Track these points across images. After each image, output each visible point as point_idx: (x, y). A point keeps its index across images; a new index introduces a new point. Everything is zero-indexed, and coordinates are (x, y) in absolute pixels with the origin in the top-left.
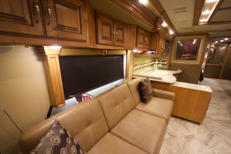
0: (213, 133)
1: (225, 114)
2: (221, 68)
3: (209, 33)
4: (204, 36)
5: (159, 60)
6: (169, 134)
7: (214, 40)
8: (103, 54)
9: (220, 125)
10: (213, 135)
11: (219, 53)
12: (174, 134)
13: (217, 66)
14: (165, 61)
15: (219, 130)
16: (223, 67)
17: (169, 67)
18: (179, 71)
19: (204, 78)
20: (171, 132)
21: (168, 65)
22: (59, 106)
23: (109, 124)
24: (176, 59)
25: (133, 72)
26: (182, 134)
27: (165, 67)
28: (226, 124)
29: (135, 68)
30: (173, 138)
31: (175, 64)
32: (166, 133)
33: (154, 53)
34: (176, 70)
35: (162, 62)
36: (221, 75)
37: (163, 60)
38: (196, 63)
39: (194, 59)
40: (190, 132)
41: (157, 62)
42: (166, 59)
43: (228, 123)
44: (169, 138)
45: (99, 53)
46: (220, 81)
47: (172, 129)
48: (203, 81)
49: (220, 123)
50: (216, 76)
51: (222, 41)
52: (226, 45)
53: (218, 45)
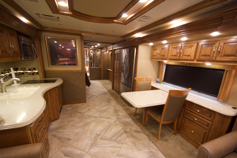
1: (115, 122)
2: (101, 70)
4: (78, 37)
5: (23, 67)
7: (90, 45)
11: (97, 57)
13: (98, 69)
14: (35, 69)
16: (102, 69)
17: (45, 76)
21: (41, 74)
24: (52, 65)
31: (53, 71)
34: (54, 81)
35: (30, 70)
36: (102, 76)
37: (30, 67)
38: (78, 68)
46: (103, 81)
50: (99, 78)
51: (96, 46)
52: (100, 50)
53: (94, 50)
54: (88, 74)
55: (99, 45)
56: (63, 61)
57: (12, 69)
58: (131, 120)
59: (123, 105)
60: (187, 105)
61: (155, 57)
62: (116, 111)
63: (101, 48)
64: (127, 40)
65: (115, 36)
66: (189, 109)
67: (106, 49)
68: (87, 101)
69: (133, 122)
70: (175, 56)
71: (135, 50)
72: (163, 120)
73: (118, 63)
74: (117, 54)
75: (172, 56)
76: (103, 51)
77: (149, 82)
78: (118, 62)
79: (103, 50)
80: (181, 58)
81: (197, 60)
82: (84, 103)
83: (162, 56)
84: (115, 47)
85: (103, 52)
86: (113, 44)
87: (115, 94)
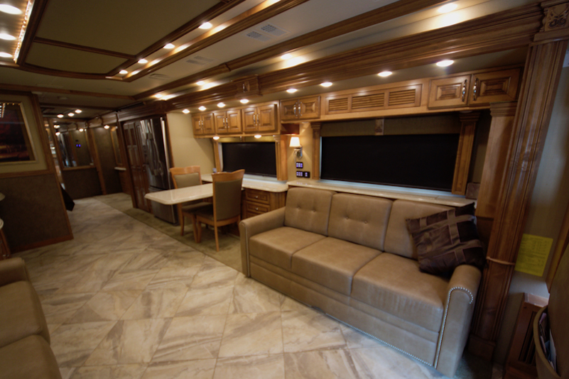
0: (147, 291)
1: (146, 250)
2: (97, 172)
3: (34, 93)
4: (24, 99)
7: (53, 111)
9: (149, 272)
10: (149, 294)
11: (77, 141)
12: (79, 355)
15: (152, 280)
16: (99, 169)
19: (76, 202)
26: (98, 337)
28: (155, 265)
30: (84, 365)
36: (103, 185)
39: (27, 159)
40: (110, 320)
43: (156, 262)
44: (76, 372)
46: (108, 198)
49: (148, 269)
51: (71, 115)
52: (83, 123)
53: (66, 123)
55: (78, 111)
58: (176, 241)
59: (161, 227)
60: (247, 194)
61: (199, 133)
62: (147, 238)
63: (85, 119)
64: (145, 103)
65: (115, 96)
66: (250, 199)
67: (100, 120)
68: (75, 236)
69: (180, 243)
70: (223, 128)
71: (163, 122)
72: (218, 221)
73: (136, 150)
74: (129, 132)
75: (220, 128)
76: (92, 126)
77: (197, 174)
78: (136, 146)
79: (94, 123)
80: (229, 131)
81: (246, 133)
82: (69, 241)
83: (208, 129)
84: (122, 117)
85: (95, 128)
86: (117, 109)
87: (142, 215)
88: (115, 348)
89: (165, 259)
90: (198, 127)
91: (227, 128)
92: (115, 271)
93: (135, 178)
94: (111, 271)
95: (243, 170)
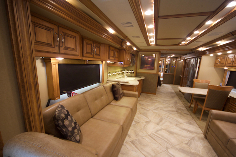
0: (163, 118)
1: (172, 106)
2: (174, 76)
3: (160, 51)
4: (158, 53)
5: (128, 69)
6: (135, 121)
7: (167, 55)
8: (86, 64)
9: (168, 113)
10: (163, 119)
11: (173, 65)
12: (138, 121)
13: (171, 75)
14: (133, 71)
15: (167, 116)
16: (175, 75)
17: (136, 75)
18: (142, 78)
19: (162, 84)
20: (137, 121)
21: (135, 73)
22: (56, 98)
23: (92, 112)
24: (141, 69)
25: (107, 78)
26: (144, 121)
27: (133, 75)
29: (108, 75)
30: (137, 124)
31: (140, 72)
32: (133, 121)
33: (122, 63)
34: (141, 77)
35: (130, 71)
36: (174, 81)
37: (131, 69)
38: (154, 71)
39: (153, 69)
40: (148, 118)
41: (126, 71)
42: (133, 68)
43: (173, 112)
44: (135, 124)
45: (82, 63)
47: (137, 119)
48: (162, 86)
49: (168, 112)
50: (171, 83)
51: (172, 56)
52: (175, 59)
53: (171, 58)
54: (161, 79)
55: (174, 55)
56: (146, 67)
57: (126, 69)
58: (185, 109)
59: (184, 102)
60: (231, 100)
61: (217, 65)
62: (176, 103)
63: (176, 58)
64: (195, 52)
65: (184, 50)
66: (232, 103)
67: (180, 58)
68: (157, 94)
69: (186, 110)
70: (230, 63)
71: (199, 60)
72: (205, 107)
73: (187, 70)
74: (187, 63)
75: (228, 63)
76: (178, 60)
77: (208, 84)
78: (187, 68)
79: (178, 59)
80: (233, 65)
82: (154, 95)
83: (222, 63)
84: (186, 57)
85: (178, 61)
86: (186, 54)
88: (145, 125)
89: (176, 112)
90: (217, 62)
91: (233, 64)
92: (159, 108)
93: (183, 81)
94: (158, 107)
95: (233, 87)
